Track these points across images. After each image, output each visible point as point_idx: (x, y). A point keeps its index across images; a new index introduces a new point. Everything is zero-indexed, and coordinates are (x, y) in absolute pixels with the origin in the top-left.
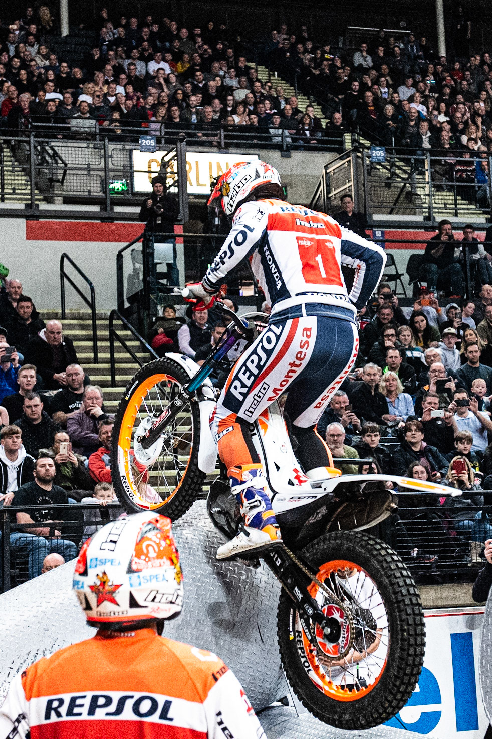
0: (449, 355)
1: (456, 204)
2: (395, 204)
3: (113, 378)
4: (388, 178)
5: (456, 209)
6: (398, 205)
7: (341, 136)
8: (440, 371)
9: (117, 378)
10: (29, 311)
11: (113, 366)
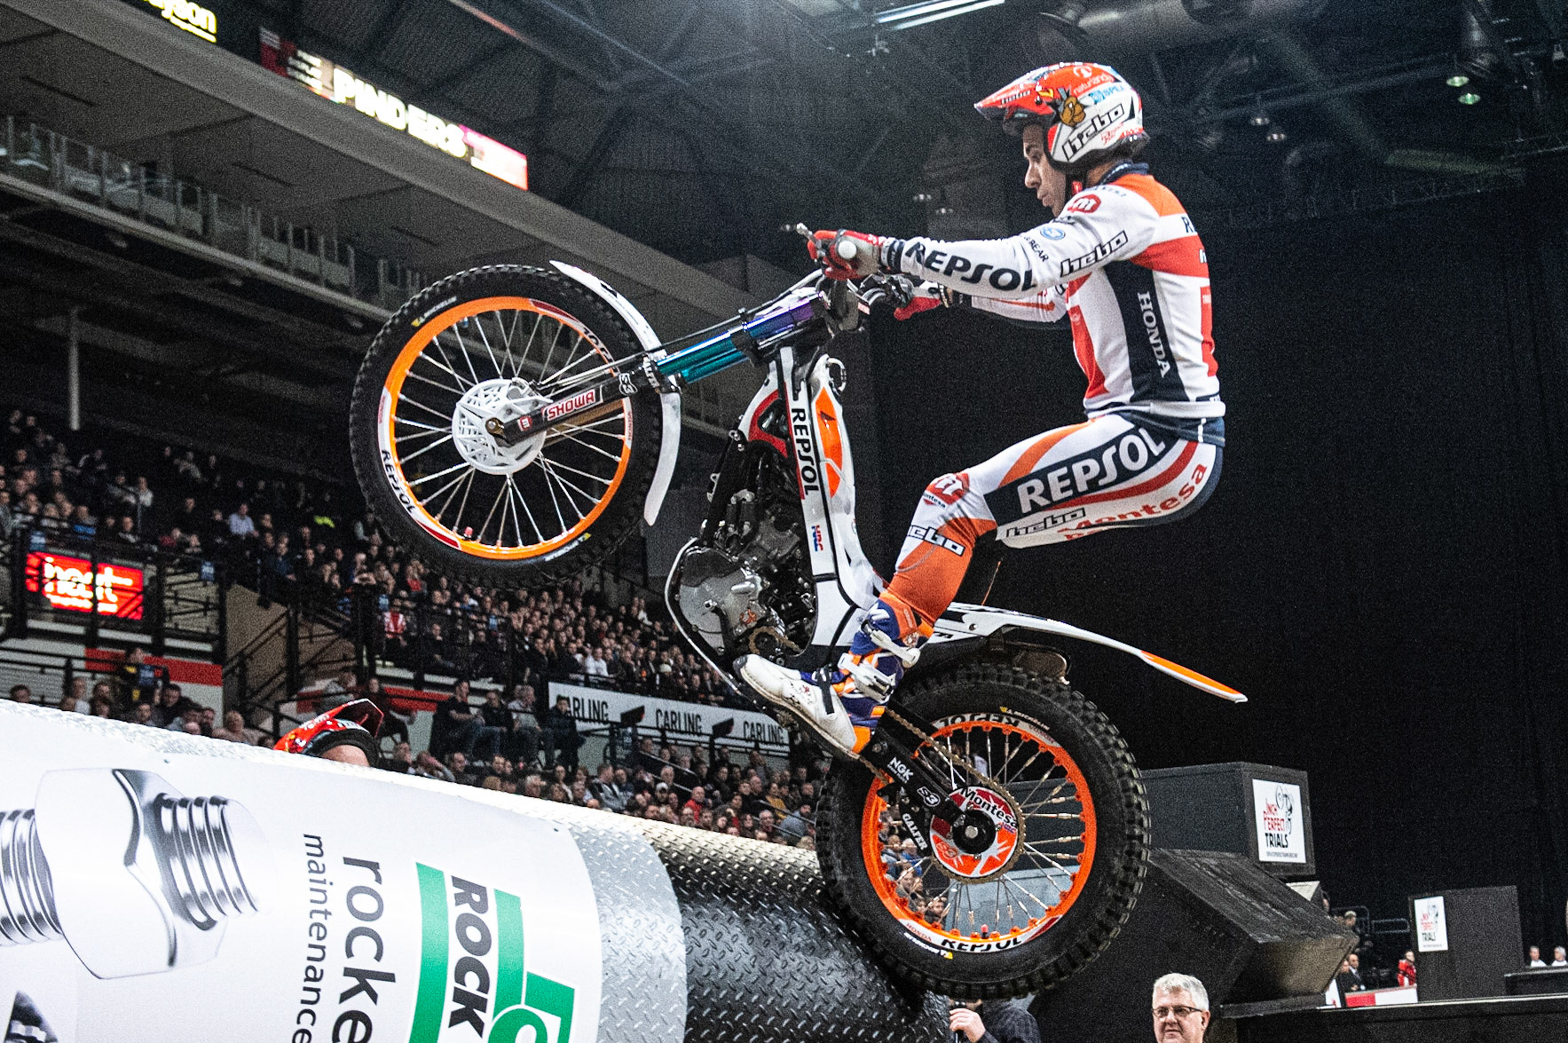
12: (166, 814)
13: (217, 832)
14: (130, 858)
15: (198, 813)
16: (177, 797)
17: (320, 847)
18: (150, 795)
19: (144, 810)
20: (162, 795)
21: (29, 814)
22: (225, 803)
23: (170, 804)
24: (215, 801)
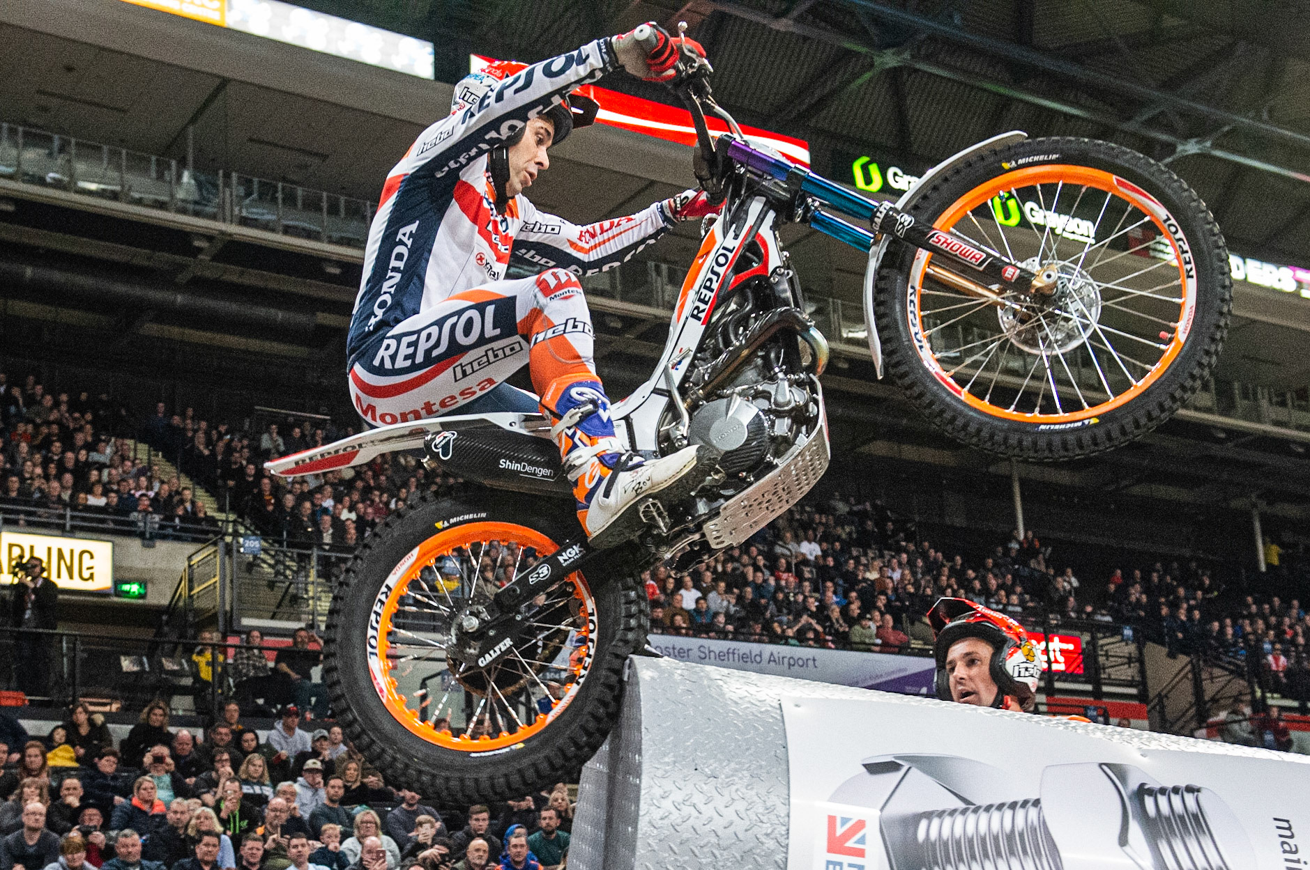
12: (1149, 802)
13: (1195, 817)
14: (1123, 840)
15: (1176, 799)
16: (1157, 786)
17: (1289, 828)
18: (1133, 785)
19: (1130, 798)
20: (1142, 785)
21: (1037, 803)
22: (1198, 790)
23: (1151, 792)
24: (1190, 789)
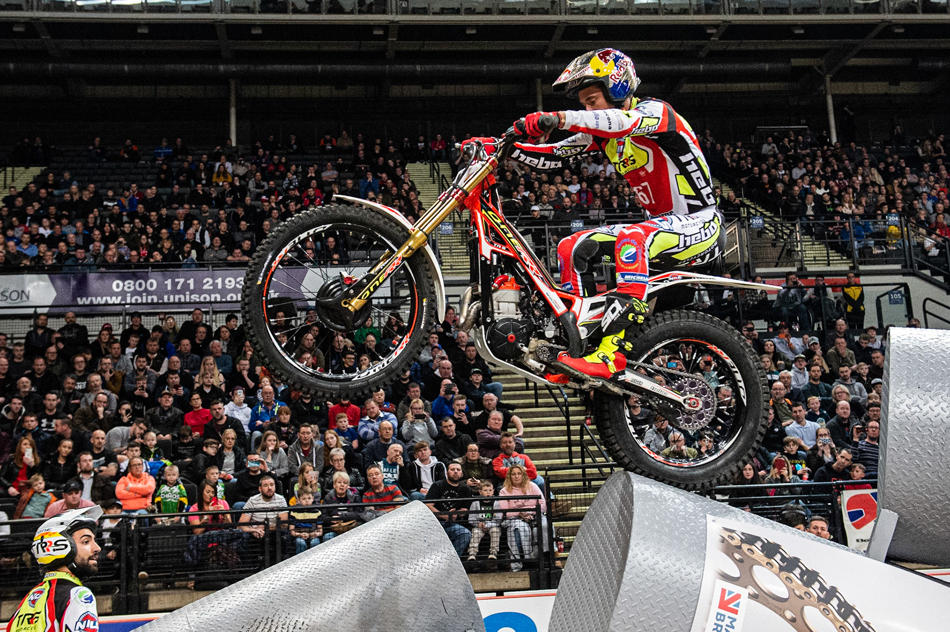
0: (800, 376)
1: (828, 257)
2: (779, 259)
3: (537, 401)
4: (774, 240)
5: (829, 260)
6: (782, 260)
7: (739, 210)
8: (780, 389)
9: (540, 401)
10: (474, 353)
11: (536, 392)
